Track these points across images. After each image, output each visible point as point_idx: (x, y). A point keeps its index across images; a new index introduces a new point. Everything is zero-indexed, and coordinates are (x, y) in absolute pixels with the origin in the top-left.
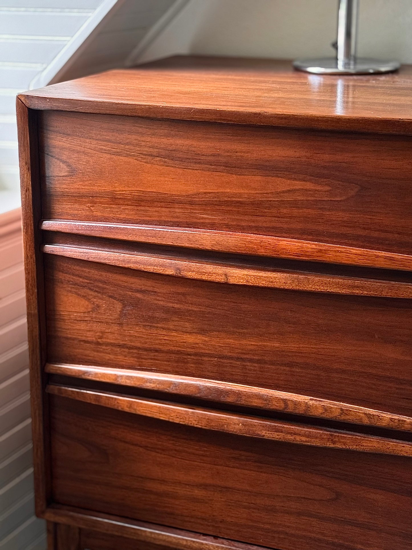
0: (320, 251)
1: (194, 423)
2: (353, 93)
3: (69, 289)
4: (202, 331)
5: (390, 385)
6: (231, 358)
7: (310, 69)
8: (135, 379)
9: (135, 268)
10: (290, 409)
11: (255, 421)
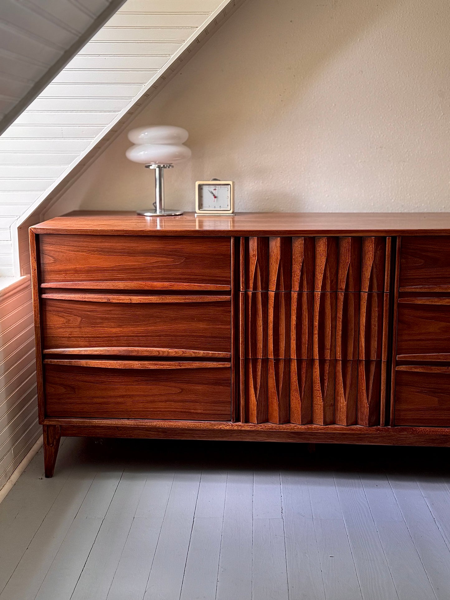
0: (171, 285)
1: (118, 367)
2: (164, 224)
3: (54, 314)
4: (120, 326)
5: (202, 339)
6: (133, 336)
7: (146, 214)
8: (89, 351)
9: (88, 301)
10: (161, 354)
11: (146, 362)
